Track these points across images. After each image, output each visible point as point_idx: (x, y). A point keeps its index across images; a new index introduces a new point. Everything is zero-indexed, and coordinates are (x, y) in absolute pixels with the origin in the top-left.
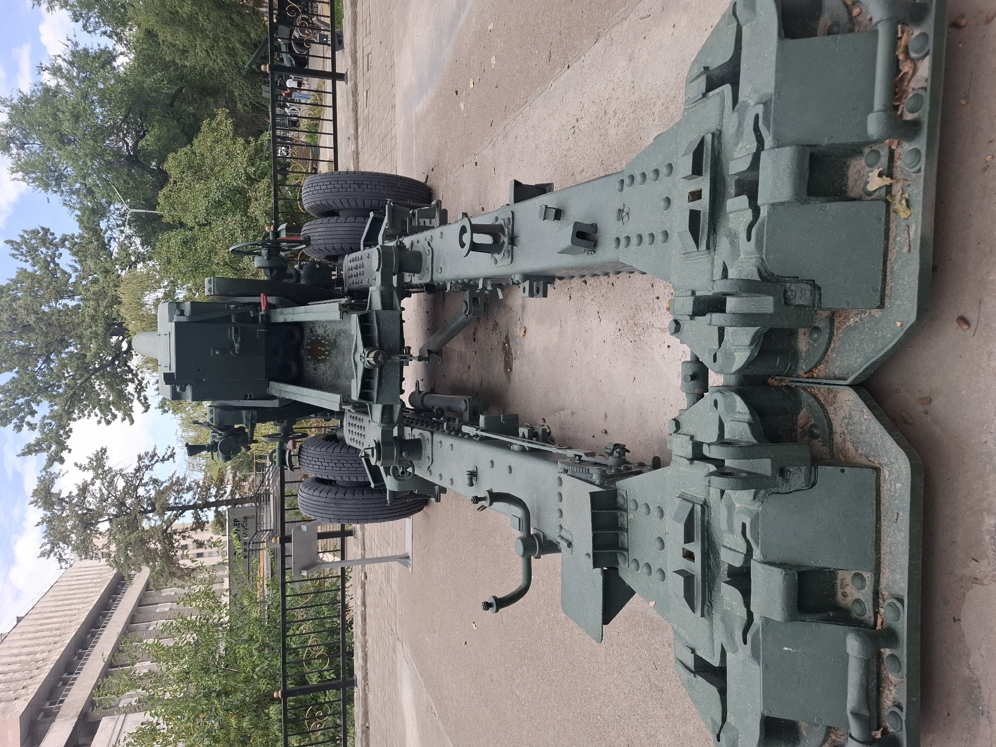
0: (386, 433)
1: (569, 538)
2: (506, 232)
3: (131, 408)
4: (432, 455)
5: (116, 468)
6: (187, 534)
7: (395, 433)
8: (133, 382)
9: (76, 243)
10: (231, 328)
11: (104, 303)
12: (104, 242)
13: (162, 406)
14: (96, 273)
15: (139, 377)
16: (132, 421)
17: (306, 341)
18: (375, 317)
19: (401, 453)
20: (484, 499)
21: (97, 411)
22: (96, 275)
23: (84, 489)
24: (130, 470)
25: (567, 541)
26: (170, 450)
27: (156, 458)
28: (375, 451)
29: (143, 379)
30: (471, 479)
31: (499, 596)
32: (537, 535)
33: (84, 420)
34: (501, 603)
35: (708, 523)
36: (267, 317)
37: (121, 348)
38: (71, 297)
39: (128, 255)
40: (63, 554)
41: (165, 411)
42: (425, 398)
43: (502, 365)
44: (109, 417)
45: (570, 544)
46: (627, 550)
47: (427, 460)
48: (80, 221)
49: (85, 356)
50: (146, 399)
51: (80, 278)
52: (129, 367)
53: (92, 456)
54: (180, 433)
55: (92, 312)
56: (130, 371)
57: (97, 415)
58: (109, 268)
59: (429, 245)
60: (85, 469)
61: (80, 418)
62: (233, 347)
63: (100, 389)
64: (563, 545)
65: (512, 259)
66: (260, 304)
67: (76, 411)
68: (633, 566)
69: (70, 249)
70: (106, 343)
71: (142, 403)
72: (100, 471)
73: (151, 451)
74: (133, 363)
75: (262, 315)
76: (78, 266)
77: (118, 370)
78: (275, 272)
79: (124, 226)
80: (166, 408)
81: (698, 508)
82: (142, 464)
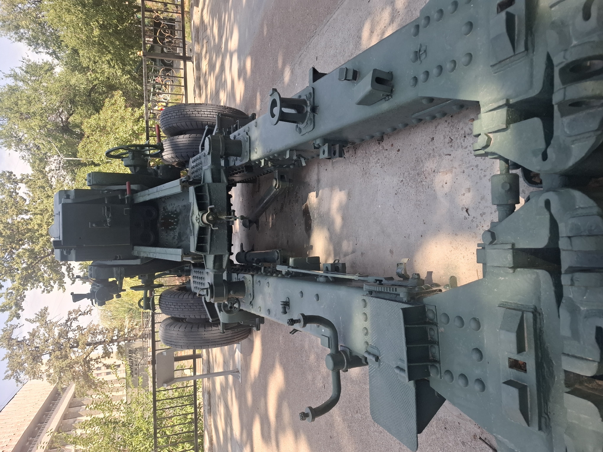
0: (217, 277)
1: (375, 352)
2: (309, 104)
3: (64, 281)
4: (253, 293)
5: (55, 320)
6: (99, 360)
7: (225, 277)
9: (30, 180)
10: (104, 207)
12: (48, 179)
14: (42, 198)
17: (161, 216)
18: (207, 188)
19: (229, 292)
20: (298, 321)
21: (42, 284)
23: (33, 335)
24: (63, 321)
25: (374, 355)
27: (80, 313)
28: (209, 290)
30: (284, 308)
31: (314, 407)
32: (343, 351)
33: (34, 290)
34: (317, 412)
35: (541, 331)
36: (132, 199)
38: (26, 213)
40: (19, 377)
42: (248, 255)
43: (303, 227)
44: (49, 288)
45: (377, 359)
46: (439, 362)
47: (249, 297)
48: (33, 166)
49: (34, 250)
50: (73, 275)
51: (32, 201)
53: (38, 313)
55: (39, 222)
57: (41, 287)
58: (50, 194)
59: (247, 134)
60: (34, 322)
61: (31, 289)
62: (106, 221)
63: (44, 270)
64: (371, 359)
65: (314, 125)
66: (126, 190)
67: (29, 285)
68: (447, 378)
69: (26, 184)
71: (70, 278)
72: (44, 322)
73: (76, 308)
75: (128, 198)
76: (31, 194)
78: (138, 169)
81: (529, 317)
82: (71, 317)
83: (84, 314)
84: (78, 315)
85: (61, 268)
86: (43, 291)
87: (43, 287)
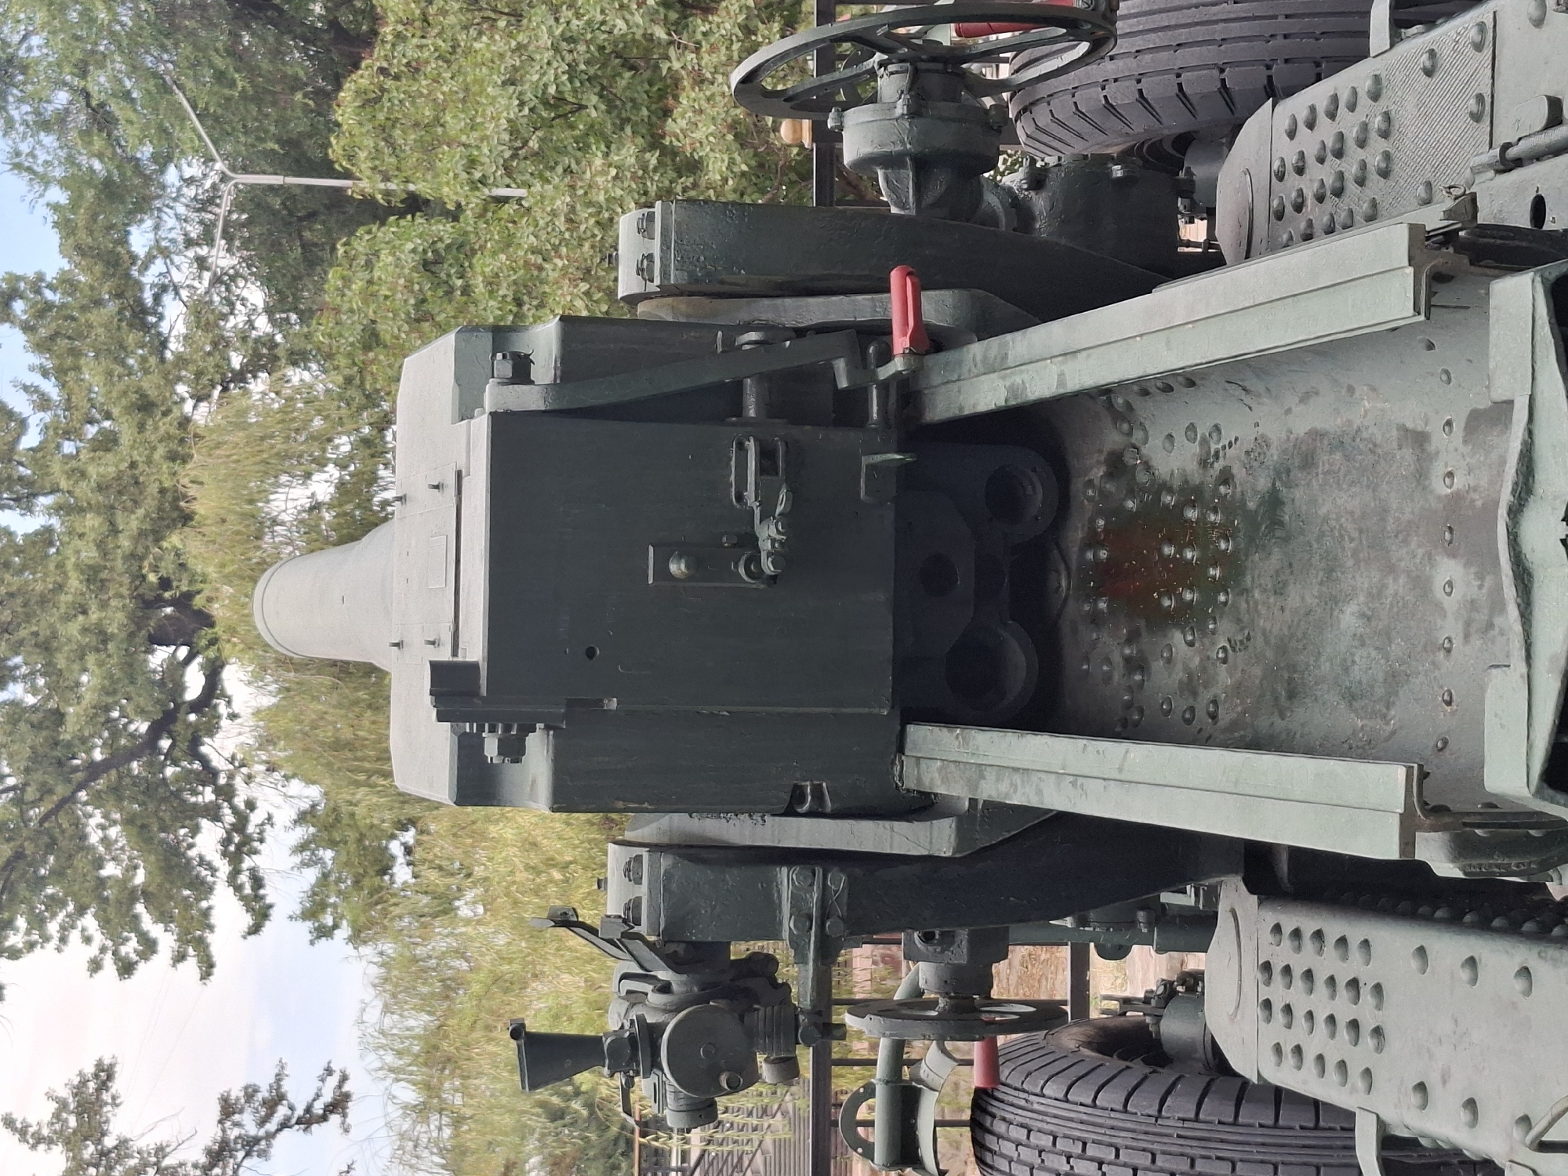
3: (206, 913)
5: (146, 1142)
8: (216, 818)
9: (49, 306)
11: (132, 523)
12: (140, 301)
13: (313, 909)
14: (108, 416)
15: (239, 801)
16: (207, 967)
21: (89, 922)
22: (107, 424)
24: (192, 1154)
26: (333, 1081)
27: (282, 1111)
29: (251, 805)
33: (44, 955)
37: (180, 688)
38: (24, 503)
39: (221, 344)
41: (324, 933)
44: (130, 948)
48: (65, 227)
49: (59, 717)
50: (257, 882)
51: (59, 432)
52: (205, 761)
53: (65, 1093)
54: (373, 1015)
55: (90, 554)
56: (209, 774)
57: (88, 940)
58: (153, 393)
60: (42, 1140)
61: (31, 946)
63: (105, 840)
67: (21, 922)
69: (27, 328)
70: (132, 668)
71: (243, 898)
72: (89, 1151)
73: (264, 1084)
74: (219, 749)
76: (50, 388)
77: (170, 771)
79: (210, 242)
80: (329, 920)
82: (233, 1134)
83: (308, 1120)
84: (271, 1126)
85: (195, 830)
86: (95, 966)
87: (99, 938)
